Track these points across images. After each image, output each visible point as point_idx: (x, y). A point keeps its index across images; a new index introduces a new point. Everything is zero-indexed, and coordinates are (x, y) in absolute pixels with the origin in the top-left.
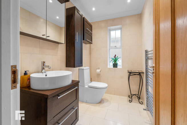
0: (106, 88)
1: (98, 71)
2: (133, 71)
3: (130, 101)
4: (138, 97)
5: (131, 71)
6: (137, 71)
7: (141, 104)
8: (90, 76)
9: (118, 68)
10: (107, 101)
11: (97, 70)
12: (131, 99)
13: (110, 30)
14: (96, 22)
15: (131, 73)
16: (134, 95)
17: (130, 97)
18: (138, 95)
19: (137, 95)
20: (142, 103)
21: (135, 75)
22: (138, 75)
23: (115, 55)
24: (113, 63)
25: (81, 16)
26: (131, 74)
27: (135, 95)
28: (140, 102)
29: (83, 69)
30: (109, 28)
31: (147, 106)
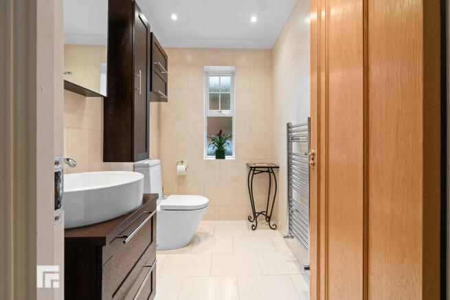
0: (205, 206)
1: (181, 168)
2: (257, 165)
3: (254, 228)
4: (266, 215)
5: (255, 164)
6: (266, 165)
7: (274, 229)
8: (163, 183)
9: (226, 159)
10: (207, 235)
11: (178, 166)
12: (255, 224)
13: (208, 74)
14: (177, 49)
15: (254, 170)
16: (259, 214)
17: (252, 220)
18: (267, 212)
19: (265, 213)
20: (274, 227)
21: (262, 172)
22: (266, 171)
23: (221, 132)
24: (216, 148)
25: (147, 28)
26: (256, 172)
27: (261, 213)
28: (271, 226)
29: (148, 166)
30: (207, 68)
31: (290, 229)
